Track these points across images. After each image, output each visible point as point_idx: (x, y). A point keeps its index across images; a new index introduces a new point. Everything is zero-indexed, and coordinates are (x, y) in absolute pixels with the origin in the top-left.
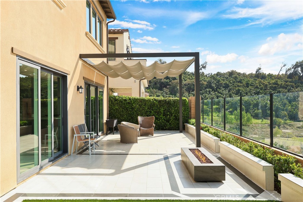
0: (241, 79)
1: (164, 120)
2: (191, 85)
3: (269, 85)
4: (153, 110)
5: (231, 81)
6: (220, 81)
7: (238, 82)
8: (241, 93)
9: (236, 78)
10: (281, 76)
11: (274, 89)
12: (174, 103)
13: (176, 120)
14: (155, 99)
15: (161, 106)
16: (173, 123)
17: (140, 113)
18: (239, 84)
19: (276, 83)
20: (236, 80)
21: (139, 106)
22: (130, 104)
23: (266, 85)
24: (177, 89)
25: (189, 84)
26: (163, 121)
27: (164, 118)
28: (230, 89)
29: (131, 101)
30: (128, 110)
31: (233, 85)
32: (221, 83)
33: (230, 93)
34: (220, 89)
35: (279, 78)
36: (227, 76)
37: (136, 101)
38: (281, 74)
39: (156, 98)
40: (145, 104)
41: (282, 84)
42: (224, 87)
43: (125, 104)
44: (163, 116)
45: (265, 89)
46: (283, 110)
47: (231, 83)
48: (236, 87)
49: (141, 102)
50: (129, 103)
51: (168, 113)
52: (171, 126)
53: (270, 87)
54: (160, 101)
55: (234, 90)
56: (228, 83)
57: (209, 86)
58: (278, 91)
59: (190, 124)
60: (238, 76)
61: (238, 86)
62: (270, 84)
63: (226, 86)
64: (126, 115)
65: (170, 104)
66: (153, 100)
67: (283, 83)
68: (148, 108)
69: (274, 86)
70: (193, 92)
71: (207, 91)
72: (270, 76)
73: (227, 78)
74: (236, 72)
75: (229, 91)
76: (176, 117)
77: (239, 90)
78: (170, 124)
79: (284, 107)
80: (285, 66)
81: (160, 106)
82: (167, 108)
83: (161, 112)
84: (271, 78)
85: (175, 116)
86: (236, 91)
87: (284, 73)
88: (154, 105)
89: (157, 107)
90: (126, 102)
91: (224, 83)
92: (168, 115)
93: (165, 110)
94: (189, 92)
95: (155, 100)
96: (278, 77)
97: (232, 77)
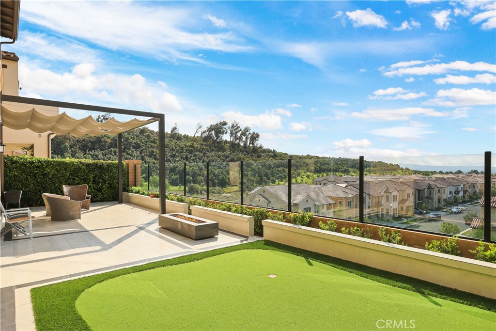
0: (155, 139)
1: (94, 189)
2: (87, 142)
3: (185, 147)
4: (78, 176)
5: (143, 141)
6: (129, 139)
7: (152, 142)
8: (155, 155)
9: (148, 137)
10: (196, 138)
11: (191, 152)
12: (109, 167)
13: (110, 189)
14: (80, 162)
15: (90, 171)
16: (107, 193)
17: (57, 180)
18: (153, 145)
19: (192, 146)
20: (149, 139)
21: (56, 171)
22: (39, 168)
23: (182, 147)
24: (65, 147)
25: (84, 140)
26: (93, 190)
27: (94, 187)
28: (142, 150)
29: (42, 164)
30: (36, 177)
31: (146, 145)
32: (130, 142)
33: (142, 155)
34: (128, 149)
35: (194, 141)
36: (138, 134)
37: (50, 165)
38: (196, 136)
39: (83, 160)
40: (66, 169)
41: (198, 147)
42: (134, 147)
43: (31, 168)
44: (93, 184)
45: (182, 152)
46: (200, 176)
47: (143, 143)
48: (149, 148)
49: (59, 166)
50: (37, 167)
51: (100, 180)
52: (103, 196)
53: (187, 150)
54: (88, 165)
55: (146, 151)
56: (139, 143)
57: (114, 145)
58: (194, 155)
59: (132, 192)
60: (150, 134)
61: (151, 146)
62: (186, 147)
63: (137, 147)
64: (32, 184)
65: (103, 169)
66: (77, 163)
67: (199, 146)
68: (70, 174)
69: (190, 149)
71: (111, 151)
72: (186, 137)
73: (138, 136)
74: (149, 130)
75: (141, 153)
76: (111, 185)
77: (153, 152)
78: (103, 194)
79: (201, 172)
80: (200, 128)
81: (89, 172)
82: (99, 174)
83: (89, 179)
84: (187, 139)
85: (109, 183)
86: (149, 152)
87: (200, 135)
88: (80, 170)
89: (84, 173)
90: (33, 165)
91: (133, 141)
92: (99, 183)
93: (96, 176)
94: (85, 151)
96: (194, 139)
97: (143, 136)
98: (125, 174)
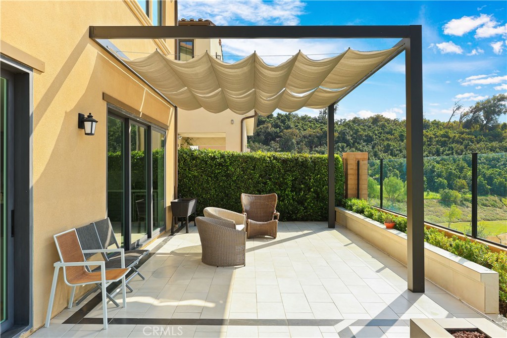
0: (392, 129)
1: (294, 200)
2: (313, 137)
3: (435, 138)
4: (270, 179)
5: (376, 132)
6: (359, 132)
7: (388, 133)
8: (392, 150)
9: (383, 126)
10: (452, 124)
11: (444, 144)
12: (315, 164)
13: (317, 201)
14: (274, 156)
15: (288, 171)
16: (312, 207)
17: (243, 184)
18: (389, 136)
19: (446, 136)
20: (383, 130)
21: (243, 170)
22: (222, 166)
23: (431, 138)
24: (293, 143)
25: (310, 136)
26: (291, 201)
27: (293, 196)
28: (375, 144)
29: (225, 160)
30: (218, 180)
31: (380, 137)
32: (361, 135)
33: (375, 150)
34: (358, 143)
35: (449, 128)
36: (370, 124)
37: (235, 161)
38: (452, 121)
39: (278, 154)
40: (254, 167)
41: (455, 136)
42: (365, 141)
43: (212, 166)
44: (292, 191)
45: (429, 145)
46: (459, 178)
47: (376, 135)
48: (383, 140)
49: (246, 162)
50: (220, 164)
51: (302, 186)
52: (306, 212)
53: (437, 141)
54: (285, 161)
55: (380, 145)
56: (371, 135)
57: (341, 139)
58: (450, 148)
59: (351, 209)
60: (386, 123)
61: (387, 139)
62: (437, 137)
63: (369, 140)
64: (214, 188)
65: (307, 167)
66: (270, 158)
67: (457, 135)
68: (261, 176)
69: (443, 139)
70: (317, 149)
71: (339, 146)
72: (436, 124)
73: (370, 127)
74: (384, 118)
75: (373, 148)
76: (318, 195)
77: (389, 146)
78: (306, 208)
79: (461, 172)
80: (458, 109)
81: (285, 172)
82: (300, 175)
83: (286, 184)
84: (438, 127)
85: (315, 192)
86: (384, 147)
87: (458, 120)
88: (273, 170)
89: (279, 174)
90: (214, 162)
91: (365, 133)
92: (301, 189)
93: (296, 179)
94: (311, 147)
95: (275, 158)
96: (449, 126)
97: (377, 126)
98: (341, 176)
